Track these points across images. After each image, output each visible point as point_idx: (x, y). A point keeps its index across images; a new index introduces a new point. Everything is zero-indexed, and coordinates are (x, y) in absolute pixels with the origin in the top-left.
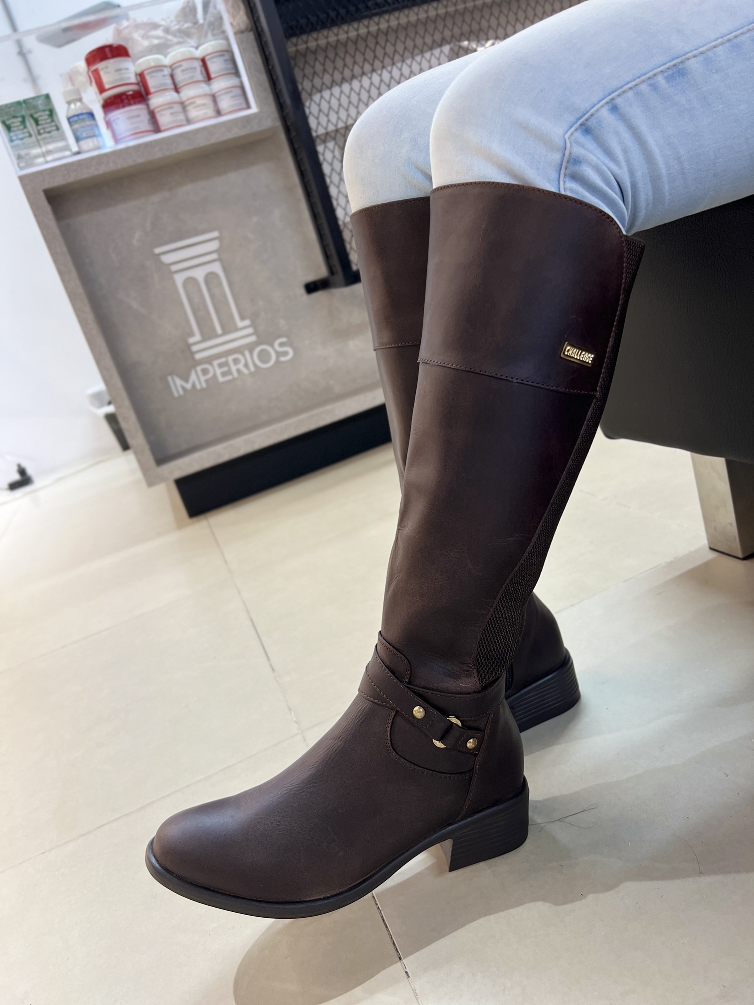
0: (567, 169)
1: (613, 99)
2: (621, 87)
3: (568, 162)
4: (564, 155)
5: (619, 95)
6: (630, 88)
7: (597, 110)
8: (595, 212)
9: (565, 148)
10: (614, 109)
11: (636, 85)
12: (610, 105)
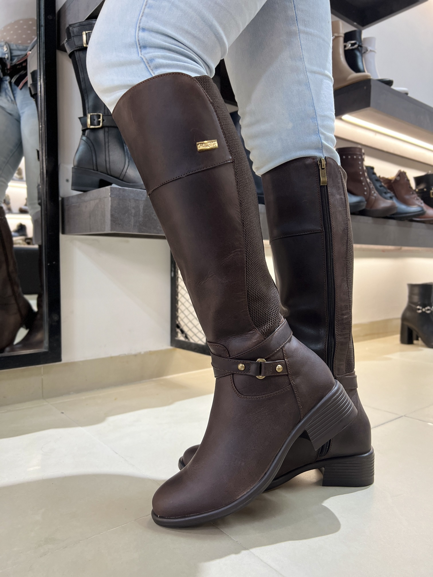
0: (151, 67)
1: (139, 27)
2: (138, 19)
3: (148, 63)
4: (144, 62)
5: (140, 23)
6: (142, 16)
7: (138, 37)
8: (170, 75)
9: (142, 59)
10: (144, 30)
11: (143, 13)
12: (141, 30)
